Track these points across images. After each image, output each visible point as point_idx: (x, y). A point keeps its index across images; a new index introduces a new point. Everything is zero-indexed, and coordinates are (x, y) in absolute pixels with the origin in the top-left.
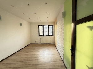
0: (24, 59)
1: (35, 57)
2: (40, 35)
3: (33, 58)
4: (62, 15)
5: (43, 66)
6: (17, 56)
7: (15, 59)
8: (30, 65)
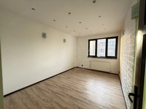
0: (63, 85)
1: (76, 88)
2: (90, 55)
3: (73, 88)
4: (131, 14)
5: (83, 105)
6: (58, 80)
7: (55, 82)
8: (67, 95)
